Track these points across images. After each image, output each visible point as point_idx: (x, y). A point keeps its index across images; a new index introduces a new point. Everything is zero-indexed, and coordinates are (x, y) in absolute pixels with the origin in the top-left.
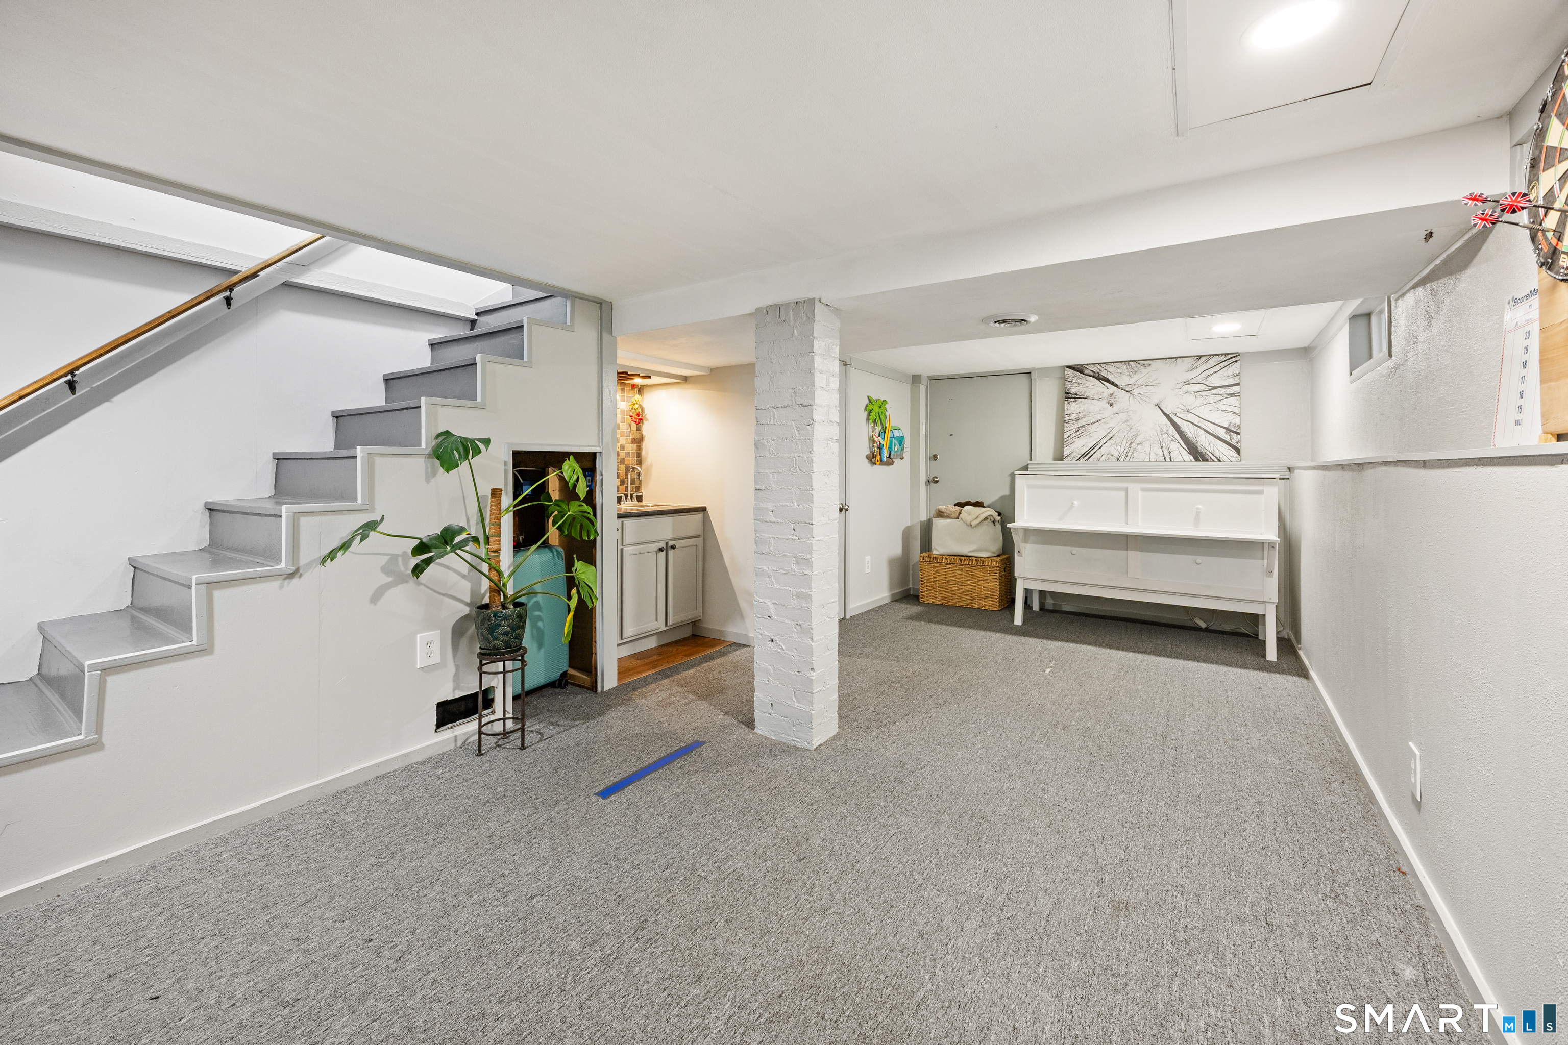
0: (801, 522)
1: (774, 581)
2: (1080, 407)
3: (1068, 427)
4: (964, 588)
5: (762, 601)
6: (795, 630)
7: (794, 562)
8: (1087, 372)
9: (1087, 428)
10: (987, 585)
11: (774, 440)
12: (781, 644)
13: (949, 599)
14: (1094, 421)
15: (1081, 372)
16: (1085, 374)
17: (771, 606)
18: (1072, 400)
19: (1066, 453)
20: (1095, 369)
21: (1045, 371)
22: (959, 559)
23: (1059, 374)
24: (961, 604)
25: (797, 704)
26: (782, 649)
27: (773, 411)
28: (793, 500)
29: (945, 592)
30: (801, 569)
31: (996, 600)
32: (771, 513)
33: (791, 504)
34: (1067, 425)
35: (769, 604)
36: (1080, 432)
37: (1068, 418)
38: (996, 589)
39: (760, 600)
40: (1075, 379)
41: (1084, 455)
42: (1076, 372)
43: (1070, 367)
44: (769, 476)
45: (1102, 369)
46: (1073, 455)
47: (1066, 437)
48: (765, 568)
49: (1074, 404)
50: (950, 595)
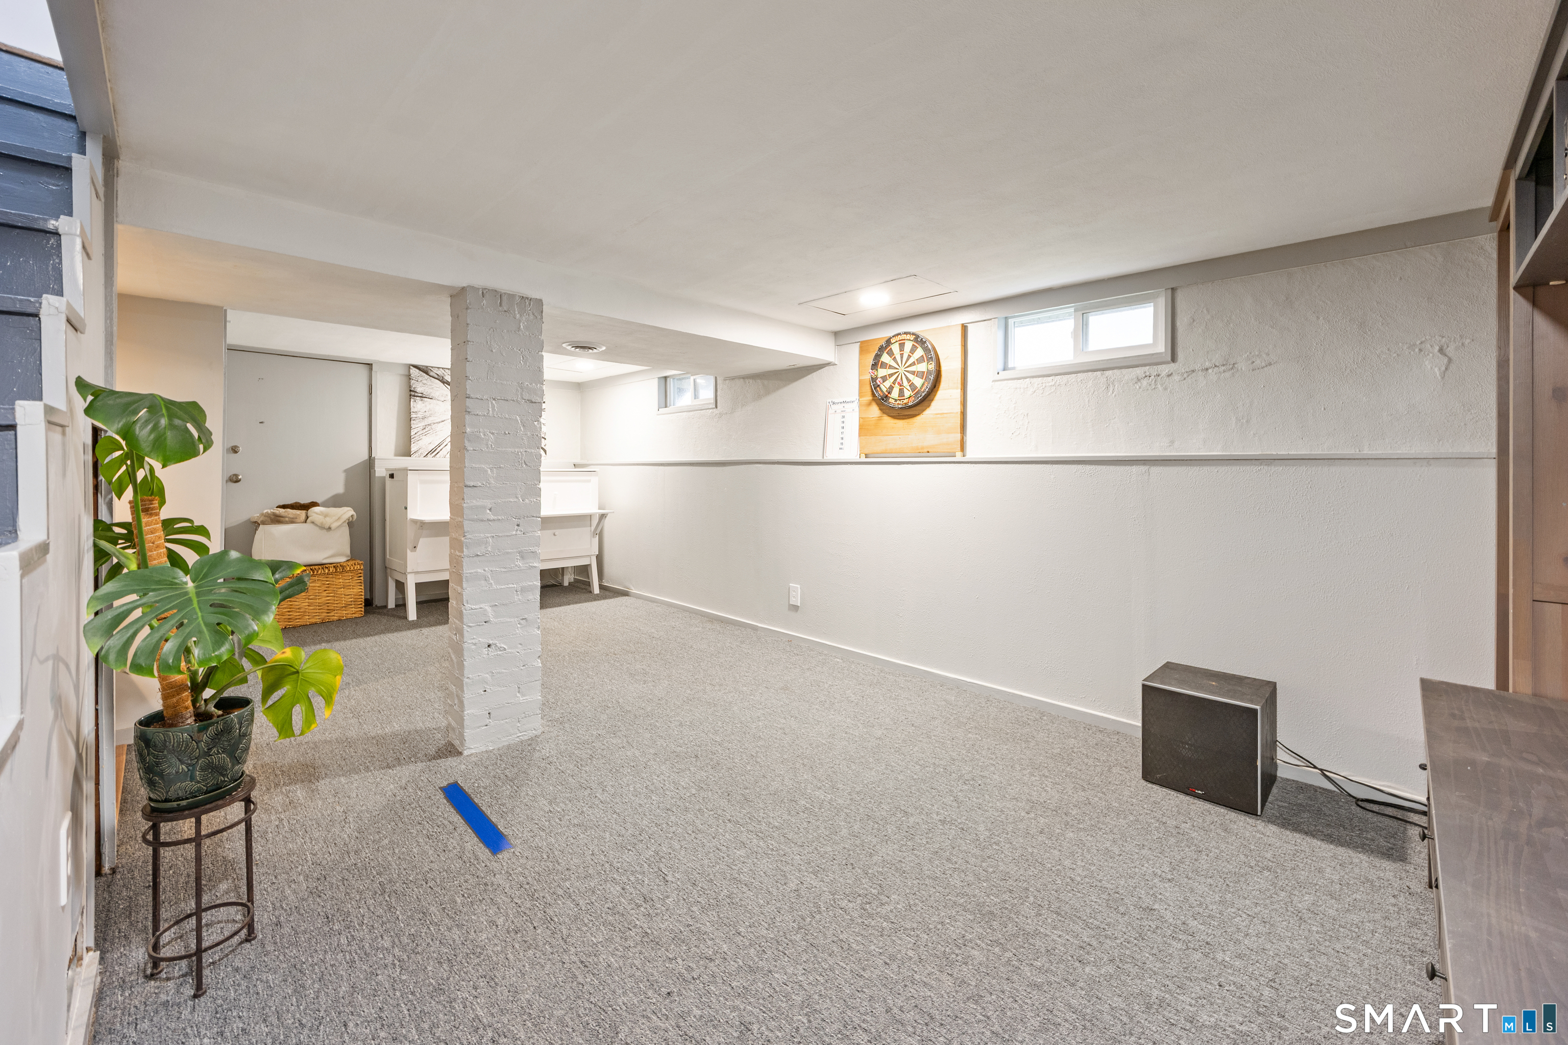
0: (528, 517)
1: (492, 582)
2: (426, 406)
3: (414, 424)
4: (317, 601)
5: (477, 607)
6: (519, 626)
7: (518, 558)
8: (431, 374)
9: (433, 426)
10: (348, 592)
11: (493, 434)
12: (503, 645)
13: (297, 619)
14: (440, 420)
15: (427, 373)
16: (430, 376)
17: (489, 609)
18: (418, 398)
19: (413, 449)
20: (440, 372)
21: (388, 366)
22: (311, 569)
23: (403, 371)
24: (313, 621)
25: (521, 699)
26: (505, 649)
27: (492, 403)
28: (518, 496)
29: (289, 612)
30: (527, 563)
31: (360, 606)
32: (488, 511)
33: (516, 500)
34: (414, 422)
35: (487, 608)
36: (427, 430)
37: (415, 416)
38: (361, 593)
39: (473, 607)
40: (420, 379)
41: (431, 452)
42: (421, 372)
43: (416, 367)
44: (487, 471)
45: (445, 374)
46: (420, 451)
47: (412, 434)
48: (479, 570)
49: (420, 402)
50: (298, 614)
